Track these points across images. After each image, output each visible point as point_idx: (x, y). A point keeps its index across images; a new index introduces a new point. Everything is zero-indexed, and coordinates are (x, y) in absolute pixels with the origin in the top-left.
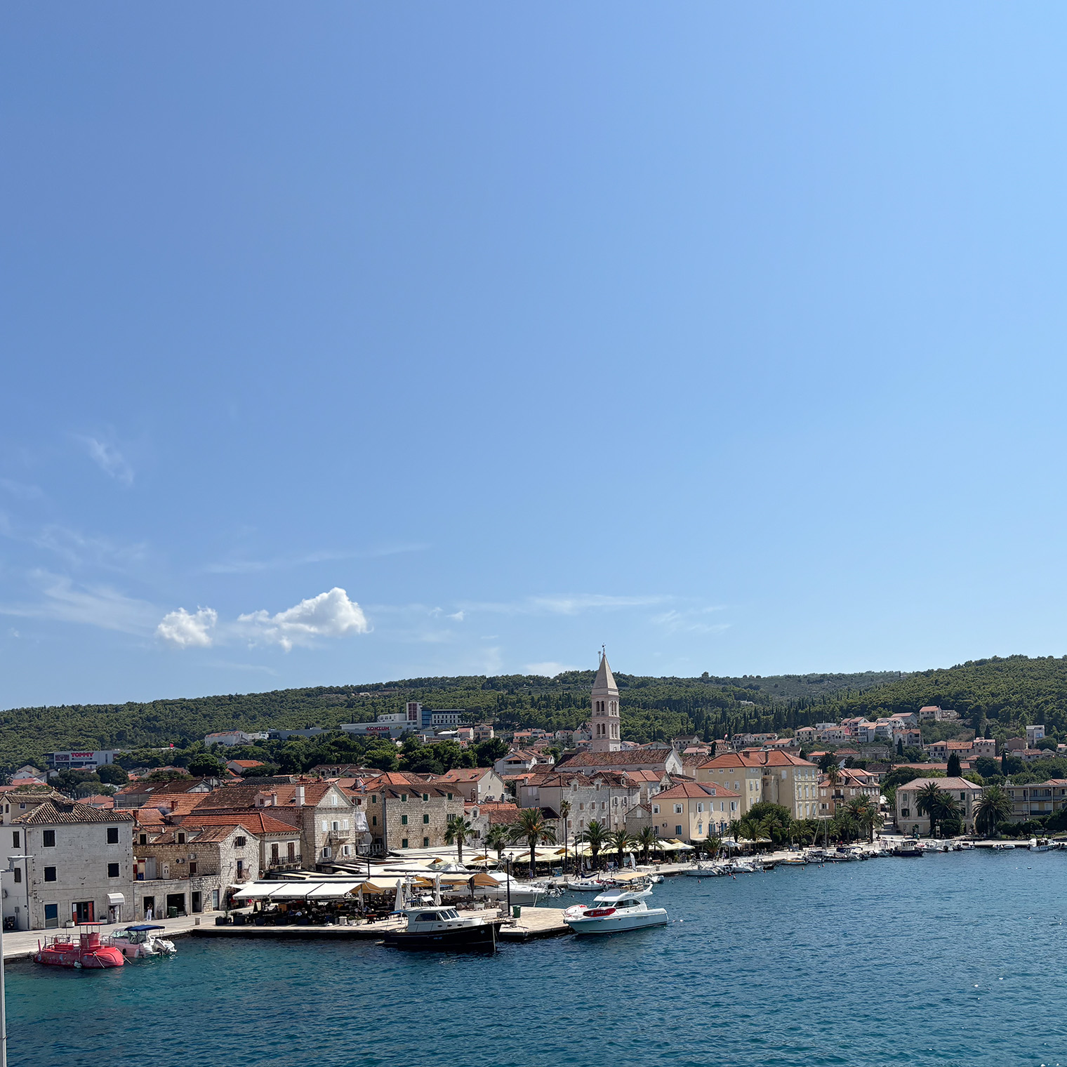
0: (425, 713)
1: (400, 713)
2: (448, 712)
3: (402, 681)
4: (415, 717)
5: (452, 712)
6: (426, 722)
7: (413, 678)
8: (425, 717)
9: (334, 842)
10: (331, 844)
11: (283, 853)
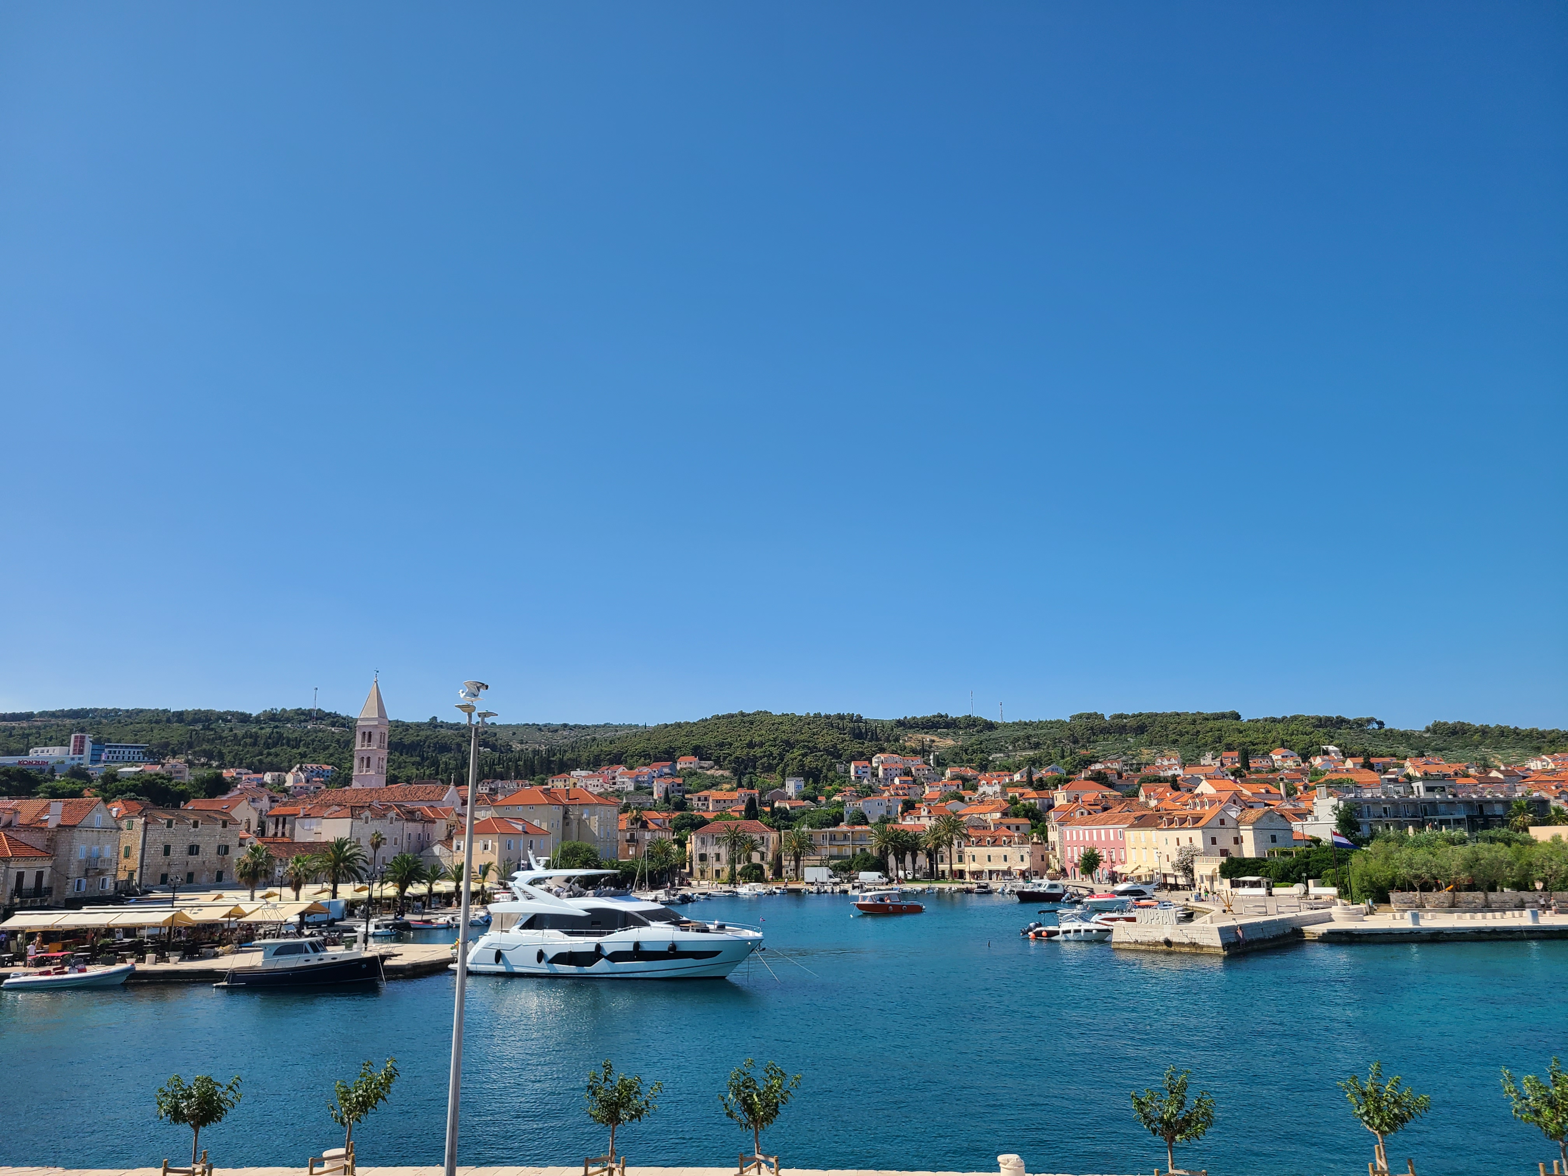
0: (96, 747)
1: (61, 746)
2: (127, 747)
3: (60, 711)
4: (81, 752)
5: (132, 747)
6: (96, 758)
7: (75, 708)
8: (96, 752)
9: (91, 873)
10: (86, 876)
11: (29, 882)
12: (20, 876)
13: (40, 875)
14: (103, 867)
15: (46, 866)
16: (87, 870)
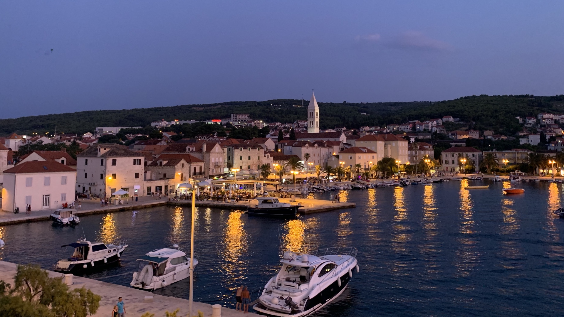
9: (216, 167)
10: (215, 167)
11: (198, 170)
12: (195, 168)
13: (201, 168)
14: (219, 165)
15: (202, 164)
16: (215, 166)
